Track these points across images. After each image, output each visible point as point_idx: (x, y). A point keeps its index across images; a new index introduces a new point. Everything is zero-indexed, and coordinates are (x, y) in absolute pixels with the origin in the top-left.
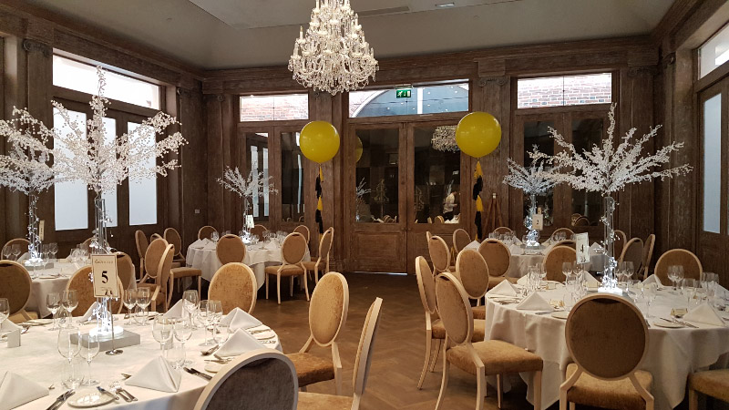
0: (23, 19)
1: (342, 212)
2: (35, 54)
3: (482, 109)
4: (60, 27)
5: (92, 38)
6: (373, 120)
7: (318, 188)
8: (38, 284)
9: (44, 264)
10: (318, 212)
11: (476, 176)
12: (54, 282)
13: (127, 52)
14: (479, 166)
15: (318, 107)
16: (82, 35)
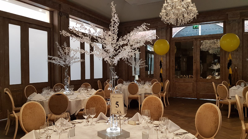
0: (60, 4)
1: (169, 73)
2: (64, 17)
3: (230, 32)
4: (72, 7)
5: (82, 11)
6: (182, 38)
7: (161, 65)
8: (70, 101)
9: (71, 93)
10: (161, 74)
11: (229, 59)
12: (76, 101)
13: (94, 16)
14: (230, 55)
15: (160, 34)
16: (79, 10)
